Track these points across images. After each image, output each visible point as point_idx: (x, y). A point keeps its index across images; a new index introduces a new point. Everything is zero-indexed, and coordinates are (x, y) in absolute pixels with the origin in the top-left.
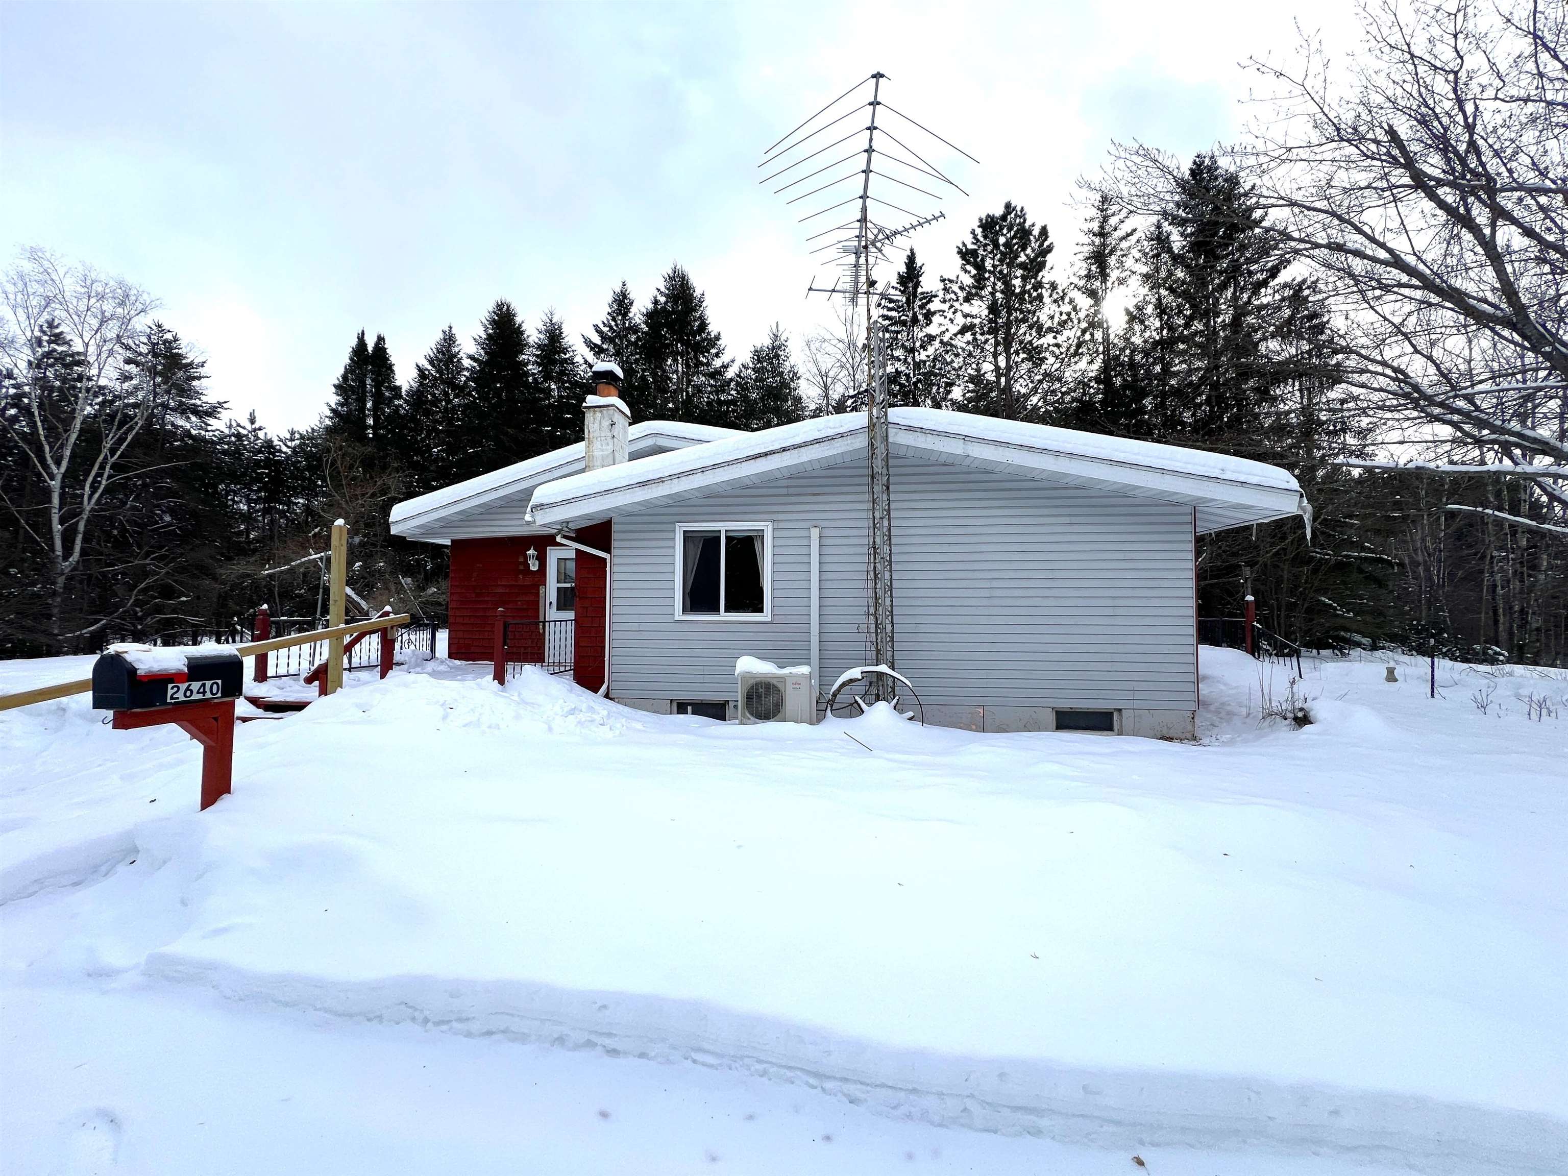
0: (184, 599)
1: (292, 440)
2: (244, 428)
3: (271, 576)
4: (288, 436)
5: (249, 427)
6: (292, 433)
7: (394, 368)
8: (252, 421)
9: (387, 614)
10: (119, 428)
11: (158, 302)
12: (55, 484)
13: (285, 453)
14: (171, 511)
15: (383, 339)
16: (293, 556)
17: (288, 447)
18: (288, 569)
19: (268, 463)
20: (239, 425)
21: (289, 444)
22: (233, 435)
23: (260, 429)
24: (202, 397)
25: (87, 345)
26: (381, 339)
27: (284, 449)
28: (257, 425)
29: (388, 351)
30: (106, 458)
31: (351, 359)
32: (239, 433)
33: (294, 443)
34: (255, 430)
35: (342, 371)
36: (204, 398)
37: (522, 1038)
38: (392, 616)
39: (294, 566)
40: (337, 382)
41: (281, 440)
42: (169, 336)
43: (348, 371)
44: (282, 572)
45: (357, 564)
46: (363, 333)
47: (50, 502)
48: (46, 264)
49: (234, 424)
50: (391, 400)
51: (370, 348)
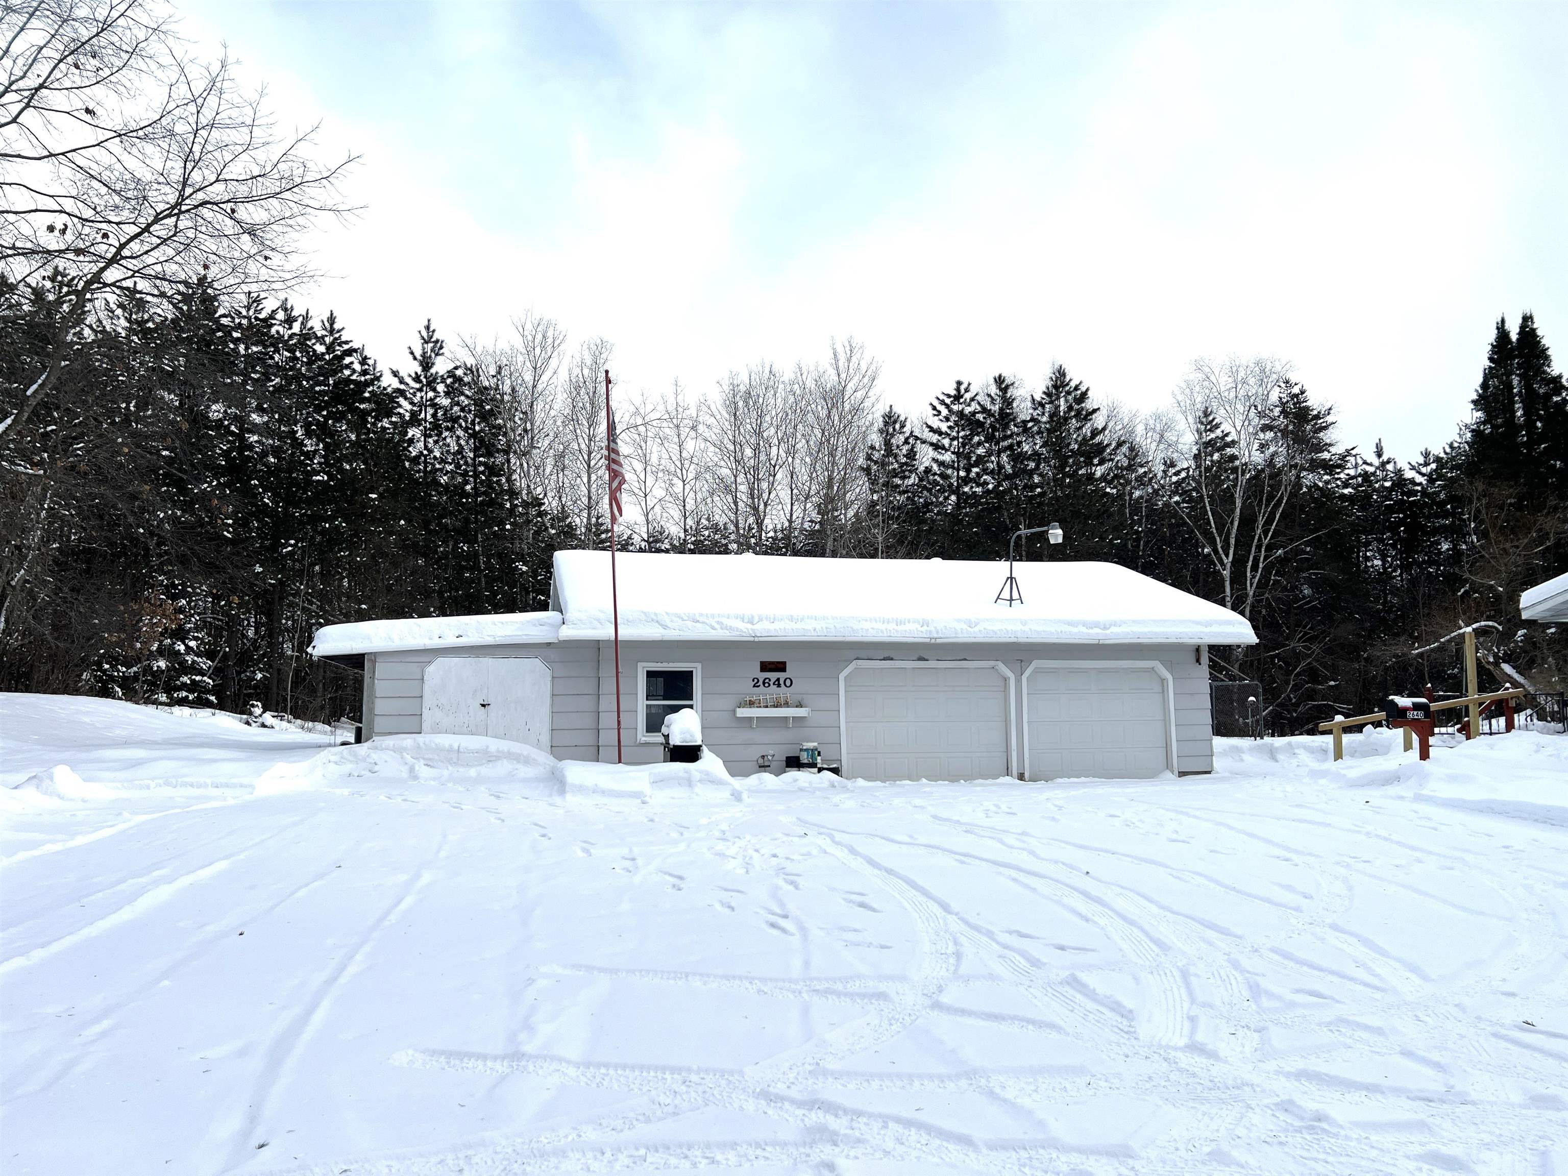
0: (1332, 683)
1: (1426, 464)
2: (1371, 465)
3: (1421, 655)
4: (1421, 460)
5: (1376, 462)
6: (1426, 454)
7: (1549, 352)
8: (1379, 454)
9: (1507, 689)
10: (1267, 506)
11: (1288, 366)
12: (1226, 573)
13: (1420, 484)
14: (1312, 584)
15: (1531, 317)
16: (1441, 631)
17: (1423, 475)
18: (1438, 647)
19: (1400, 506)
20: (1365, 463)
21: (1424, 470)
22: (1360, 475)
23: (1388, 462)
24: (1331, 449)
25: (1239, 432)
26: (1527, 319)
27: (1419, 479)
28: (1385, 458)
29: (1539, 332)
30: (1260, 539)
31: (1491, 359)
32: (1366, 472)
33: (1429, 468)
34: (1384, 464)
35: (1480, 380)
36: (1333, 450)
37: (1525, 819)
38: (1511, 690)
39: (1443, 643)
40: (1475, 397)
41: (1413, 468)
42: (1296, 390)
43: (1489, 375)
44: (1432, 650)
45: (1520, 633)
46: (1503, 321)
47: (1224, 592)
48: (1207, 370)
49: (1360, 462)
50: (1548, 397)
51: (1514, 337)
